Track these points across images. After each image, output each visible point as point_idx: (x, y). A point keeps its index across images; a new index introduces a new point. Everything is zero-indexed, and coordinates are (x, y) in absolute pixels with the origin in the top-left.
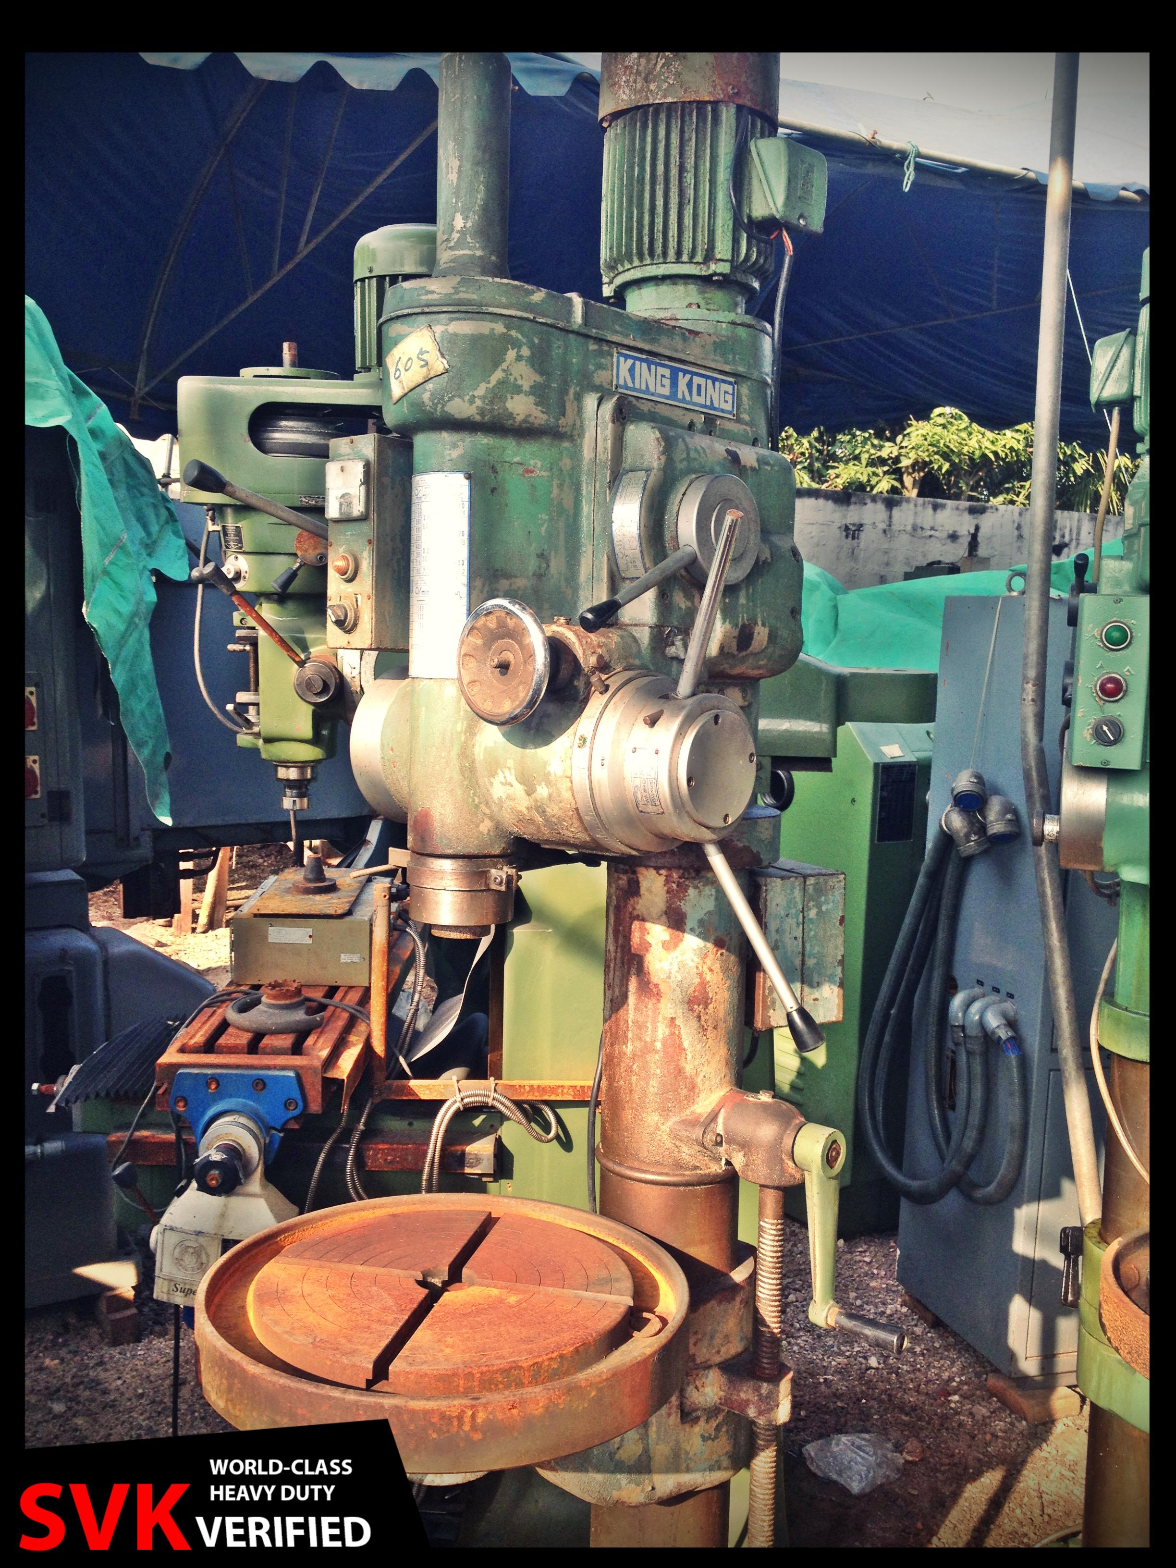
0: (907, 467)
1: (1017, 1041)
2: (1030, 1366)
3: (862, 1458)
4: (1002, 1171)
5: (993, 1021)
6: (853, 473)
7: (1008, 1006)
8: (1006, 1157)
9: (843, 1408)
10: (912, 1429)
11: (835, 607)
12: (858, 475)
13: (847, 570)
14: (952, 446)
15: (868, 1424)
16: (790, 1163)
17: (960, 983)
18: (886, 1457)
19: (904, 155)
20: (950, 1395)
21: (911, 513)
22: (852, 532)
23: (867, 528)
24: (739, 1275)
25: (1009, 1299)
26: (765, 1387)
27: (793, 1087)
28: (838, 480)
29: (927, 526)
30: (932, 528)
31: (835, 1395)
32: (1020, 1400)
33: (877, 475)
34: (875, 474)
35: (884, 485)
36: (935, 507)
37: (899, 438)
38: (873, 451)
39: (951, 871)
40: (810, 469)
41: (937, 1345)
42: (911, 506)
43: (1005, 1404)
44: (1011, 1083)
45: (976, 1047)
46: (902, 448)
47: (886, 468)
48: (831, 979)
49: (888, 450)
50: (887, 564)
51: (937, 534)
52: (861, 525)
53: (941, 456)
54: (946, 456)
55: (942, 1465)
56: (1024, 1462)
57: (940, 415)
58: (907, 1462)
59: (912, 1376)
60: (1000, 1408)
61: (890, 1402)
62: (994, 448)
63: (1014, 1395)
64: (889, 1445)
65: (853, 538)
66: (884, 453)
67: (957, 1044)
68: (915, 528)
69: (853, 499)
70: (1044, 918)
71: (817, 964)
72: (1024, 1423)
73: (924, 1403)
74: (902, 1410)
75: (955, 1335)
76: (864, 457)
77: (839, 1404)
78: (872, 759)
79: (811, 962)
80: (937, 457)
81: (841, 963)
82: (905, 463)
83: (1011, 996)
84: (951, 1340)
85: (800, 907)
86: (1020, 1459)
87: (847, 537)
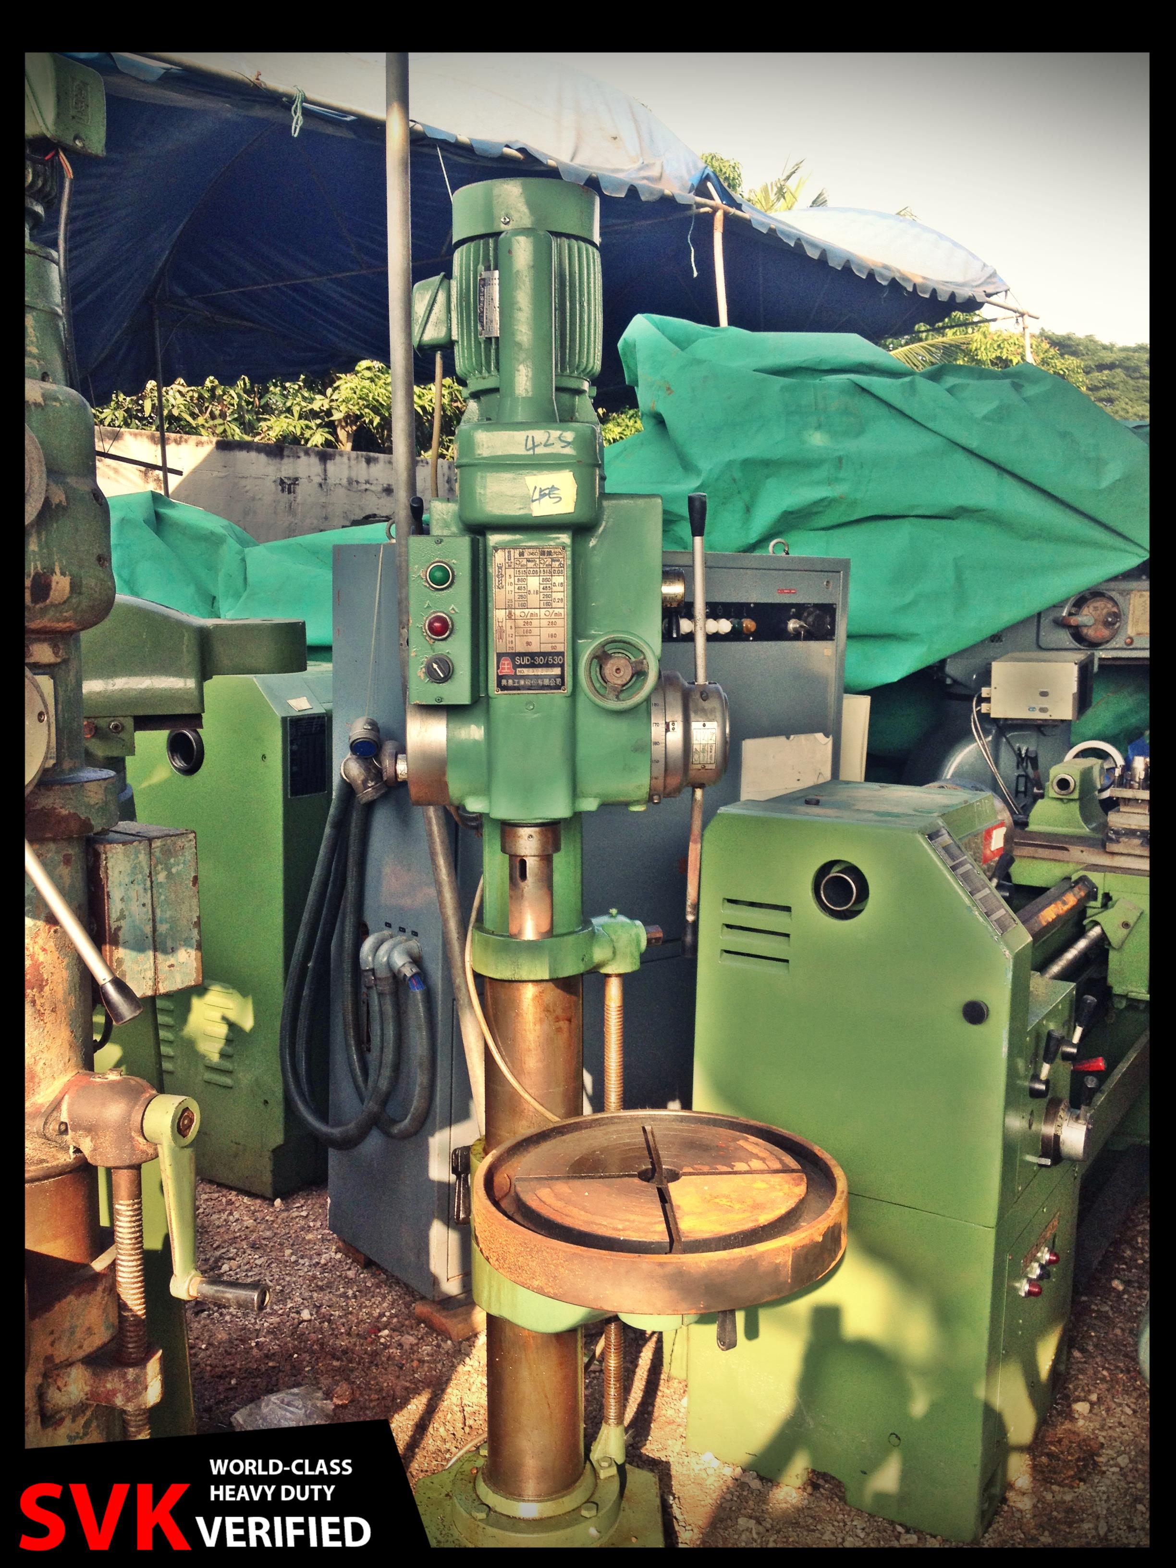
0: (340, 421)
1: (422, 976)
2: (452, 1287)
3: (292, 1412)
4: (415, 1103)
5: (400, 961)
6: (285, 426)
7: (414, 944)
8: (418, 1089)
9: (274, 1367)
10: (344, 1374)
11: (243, 560)
12: (291, 428)
13: (286, 524)
14: (381, 400)
15: (299, 1378)
16: (141, 1140)
17: (370, 928)
18: (316, 1407)
19: (291, 100)
20: (380, 1331)
21: (345, 467)
22: (288, 485)
23: (303, 482)
24: (99, 1265)
25: (428, 1226)
26: (131, 1373)
27: (223, 1055)
28: (270, 433)
29: (362, 480)
30: (367, 482)
31: (267, 1356)
32: (444, 1320)
33: (310, 428)
34: (308, 427)
35: (318, 438)
36: (369, 461)
37: (329, 391)
38: (304, 404)
39: (355, 818)
40: (240, 421)
41: (369, 1284)
42: (345, 459)
43: (434, 1329)
44: (418, 1018)
45: (386, 988)
46: (332, 401)
47: (318, 421)
48: (187, 943)
49: (319, 403)
50: (326, 518)
51: (372, 488)
52: (297, 479)
53: (371, 410)
54: (376, 410)
55: (371, 1401)
56: (449, 1380)
57: (369, 368)
58: (337, 1406)
59: (344, 1320)
60: (427, 1333)
61: (324, 1351)
62: (421, 403)
63: (441, 1319)
64: (320, 1394)
65: (289, 492)
66: (316, 406)
67: (369, 988)
68: (350, 482)
69: (286, 453)
70: (433, 855)
71: (171, 929)
72: (449, 1342)
73: (355, 1345)
74: (334, 1357)
75: (385, 1271)
76: (296, 410)
77: (271, 1364)
78: (279, 714)
79: (162, 928)
80: (367, 410)
81: (198, 924)
82: (337, 416)
83: (415, 934)
84: (383, 1276)
85: (147, 872)
86: (444, 1379)
87: (283, 490)
